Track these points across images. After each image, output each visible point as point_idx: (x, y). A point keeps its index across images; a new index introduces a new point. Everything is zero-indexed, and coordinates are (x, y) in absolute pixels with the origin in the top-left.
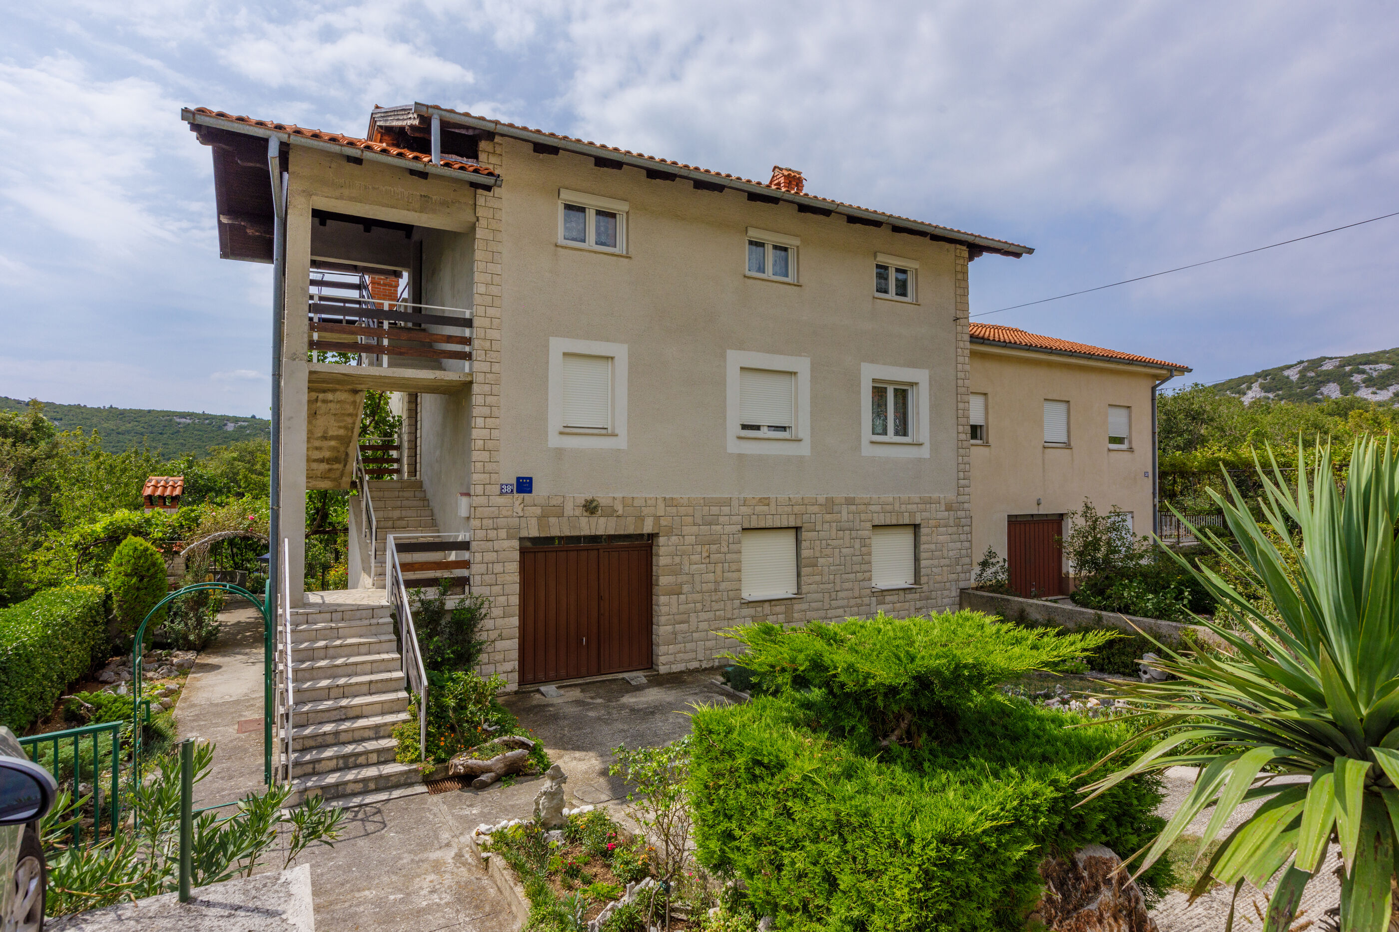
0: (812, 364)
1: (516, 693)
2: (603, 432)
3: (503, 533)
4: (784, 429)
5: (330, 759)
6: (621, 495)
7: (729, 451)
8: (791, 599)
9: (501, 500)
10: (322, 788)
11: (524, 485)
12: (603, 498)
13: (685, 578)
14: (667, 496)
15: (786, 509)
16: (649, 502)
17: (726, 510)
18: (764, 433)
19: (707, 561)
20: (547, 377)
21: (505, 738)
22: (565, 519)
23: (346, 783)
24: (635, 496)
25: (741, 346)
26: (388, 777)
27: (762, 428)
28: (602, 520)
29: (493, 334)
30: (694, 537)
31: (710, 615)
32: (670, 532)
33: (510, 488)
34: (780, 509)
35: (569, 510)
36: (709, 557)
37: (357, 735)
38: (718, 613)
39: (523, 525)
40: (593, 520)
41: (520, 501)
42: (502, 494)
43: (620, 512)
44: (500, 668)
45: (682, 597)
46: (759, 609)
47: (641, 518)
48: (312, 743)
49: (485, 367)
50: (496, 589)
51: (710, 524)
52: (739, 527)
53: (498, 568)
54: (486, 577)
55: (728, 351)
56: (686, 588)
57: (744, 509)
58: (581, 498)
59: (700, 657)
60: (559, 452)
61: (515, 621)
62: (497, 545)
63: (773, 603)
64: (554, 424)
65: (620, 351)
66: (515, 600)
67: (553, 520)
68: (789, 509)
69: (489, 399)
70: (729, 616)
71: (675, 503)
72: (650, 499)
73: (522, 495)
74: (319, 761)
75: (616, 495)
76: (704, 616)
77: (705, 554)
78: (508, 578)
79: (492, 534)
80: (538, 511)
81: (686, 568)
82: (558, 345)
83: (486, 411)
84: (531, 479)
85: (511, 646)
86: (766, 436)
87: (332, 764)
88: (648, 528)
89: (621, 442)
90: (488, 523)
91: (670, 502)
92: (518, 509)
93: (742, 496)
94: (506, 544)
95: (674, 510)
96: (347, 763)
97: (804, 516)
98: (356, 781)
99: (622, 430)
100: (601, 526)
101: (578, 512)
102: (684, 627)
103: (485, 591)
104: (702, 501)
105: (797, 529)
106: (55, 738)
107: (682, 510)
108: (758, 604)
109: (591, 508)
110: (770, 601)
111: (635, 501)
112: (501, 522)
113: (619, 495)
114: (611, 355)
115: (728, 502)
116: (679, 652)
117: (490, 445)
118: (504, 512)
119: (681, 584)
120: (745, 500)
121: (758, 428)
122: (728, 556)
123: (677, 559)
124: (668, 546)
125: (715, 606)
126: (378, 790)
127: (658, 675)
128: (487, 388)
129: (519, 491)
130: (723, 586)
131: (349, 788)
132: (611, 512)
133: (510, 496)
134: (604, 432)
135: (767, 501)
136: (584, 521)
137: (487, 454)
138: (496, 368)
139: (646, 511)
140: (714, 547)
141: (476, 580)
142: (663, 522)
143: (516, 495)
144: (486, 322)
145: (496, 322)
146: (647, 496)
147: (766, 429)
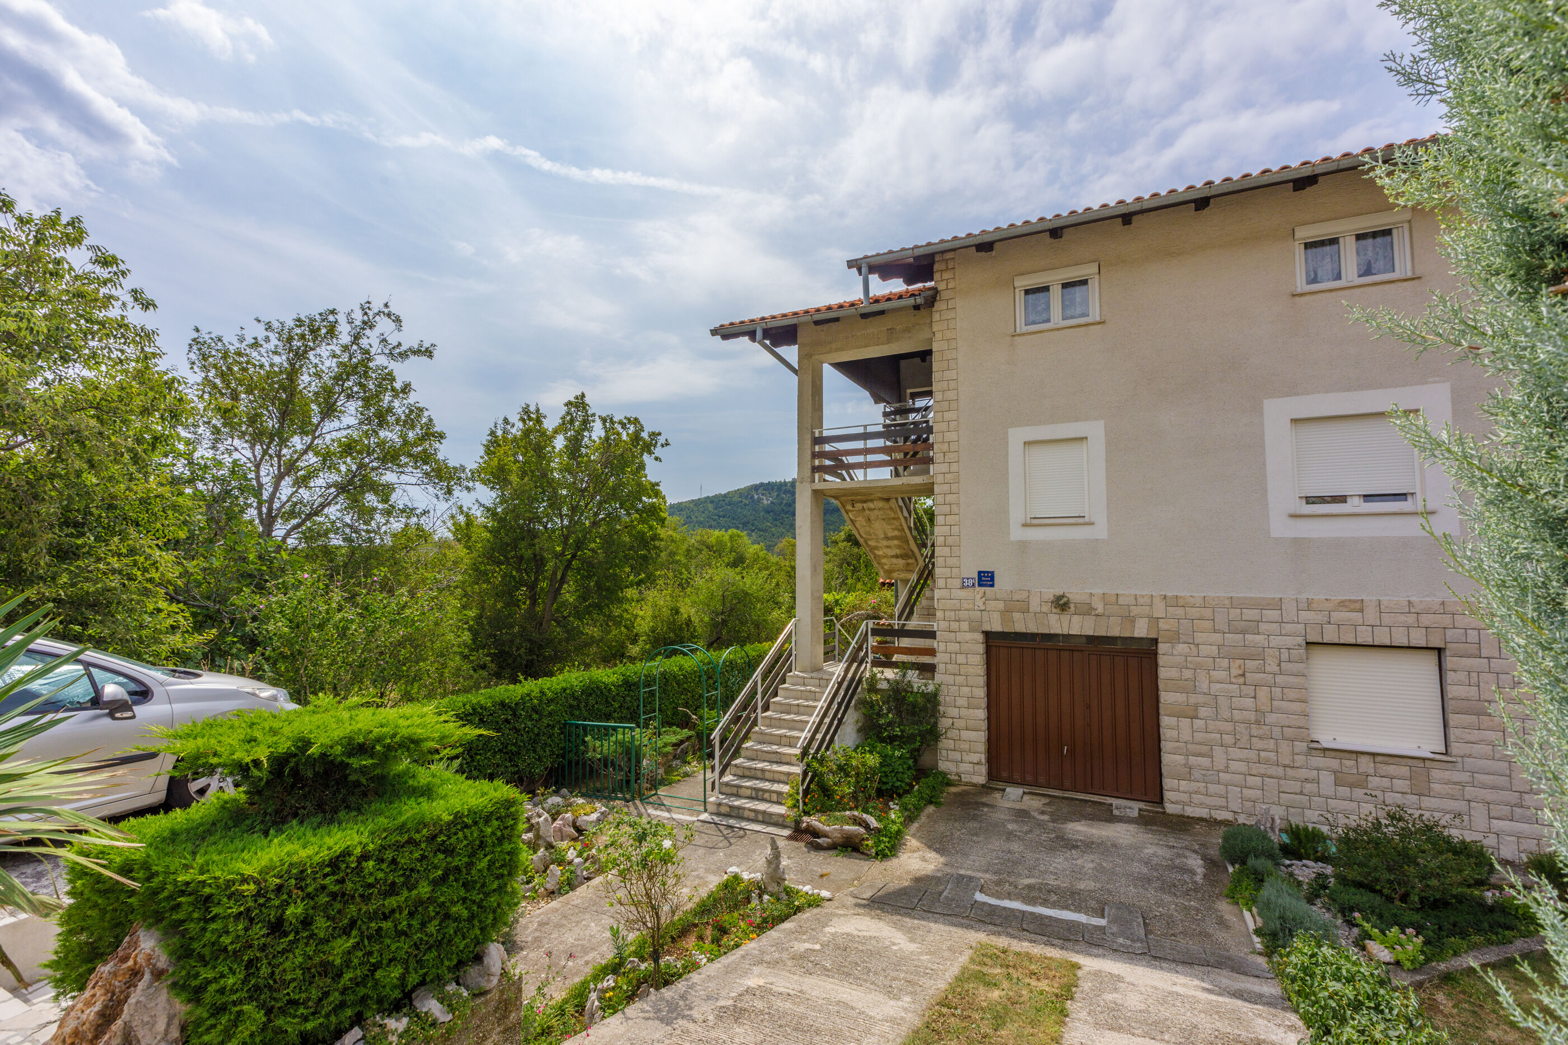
0: (1453, 391)
1: (983, 786)
2: (1079, 521)
3: (965, 626)
4: (1402, 496)
5: (747, 788)
6: (1101, 591)
7: (1274, 534)
8: (1424, 759)
9: (963, 594)
10: (730, 807)
11: (986, 579)
12: (1075, 593)
13: (1201, 699)
14: (1169, 594)
15: (1402, 618)
16: (1140, 600)
17: (1272, 614)
18: (1355, 505)
19: (1241, 680)
20: (1007, 469)
21: (856, 813)
22: (1031, 615)
23: (744, 809)
24: (1119, 592)
25: (1292, 390)
26: (771, 815)
27: (1349, 500)
28: (1076, 619)
29: (952, 436)
30: (1215, 648)
31: (1252, 755)
32: (1175, 638)
33: (971, 582)
34: (1387, 619)
35: (1035, 605)
36: (1243, 675)
37: (777, 777)
38: (1263, 754)
39: (985, 618)
40: (1065, 618)
41: (981, 594)
42: (963, 587)
43: (1100, 610)
44: (966, 758)
45: (1199, 723)
46: (1348, 763)
47: (1131, 620)
48: (747, 773)
49: (944, 468)
50: (959, 679)
51: (1243, 632)
52: (1300, 640)
53: (961, 659)
54: (949, 666)
55: (1266, 402)
56: (1203, 712)
57: (1304, 615)
58: (1050, 593)
59: (1235, 806)
60: (1023, 546)
61: (982, 714)
62: (960, 636)
63: (1379, 759)
64: (1016, 515)
65: (1095, 430)
66: (981, 693)
67: (1017, 616)
68: (1411, 619)
69: (949, 498)
70: (1287, 762)
71: (1181, 602)
72: (1143, 596)
73: (983, 589)
74: (741, 787)
75: (1093, 592)
76: (1235, 753)
77: (1235, 672)
78: (971, 670)
79: (954, 626)
80: (1001, 605)
81: (1204, 686)
82: (1018, 436)
83: (946, 509)
84: (993, 573)
85: (979, 737)
86: (1357, 510)
87: (748, 792)
88: (1141, 630)
89: (1100, 531)
90: (950, 615)
91: (1172, 602)
92: (980, 603)
93: (1304, 596)
94: (969, 636)
95: (1180, 612)
96: (757, 795)
97: (1449, 632)
98: (750, 810)
99: (1101, 518)
100: (1076, 626)
101: (1046, 608)
102: (1205, 762)
103: (950, 679)
104: (1227, 602)
105: (1440, 651)
106: (624, 728)
107: (1193, 612)
108: (1347, 755)
109: (1061, 604)
110: (1374, 755)
111: (1120, 599)
112: (963, 614)
113: (1098, 591)
114: (1083, 435)
115: (1278, 605)
116: (1196, 793)
117: (950, 540)
118: (965, 605)
119: (1196, 706)
120: (1309, 602)
121: (1342, 499)
122: (1280, 679)
123: (1188, 674)
124: (1172, 655)
125: (1258, 743)
126: (763, 822)
127: (1164, 813)
128: (946, 487)
129: (980, 585)
130: (1271, 718)
131: (747, 814)
132: (1087, 610)
133: (971, 590)
134: (1081, 520)
135: (1358, 606)
136: (1053, 618)
137: (947, 549)
138: (954, 467)
139: (1135, 611)
140: (1250, 664)
141: (941, 668)
142: (1163, 625)
143: (978, 588)
144: (943, 426)
145: (953, 424)
146: (1138, 593)
147: (1356, 501)
